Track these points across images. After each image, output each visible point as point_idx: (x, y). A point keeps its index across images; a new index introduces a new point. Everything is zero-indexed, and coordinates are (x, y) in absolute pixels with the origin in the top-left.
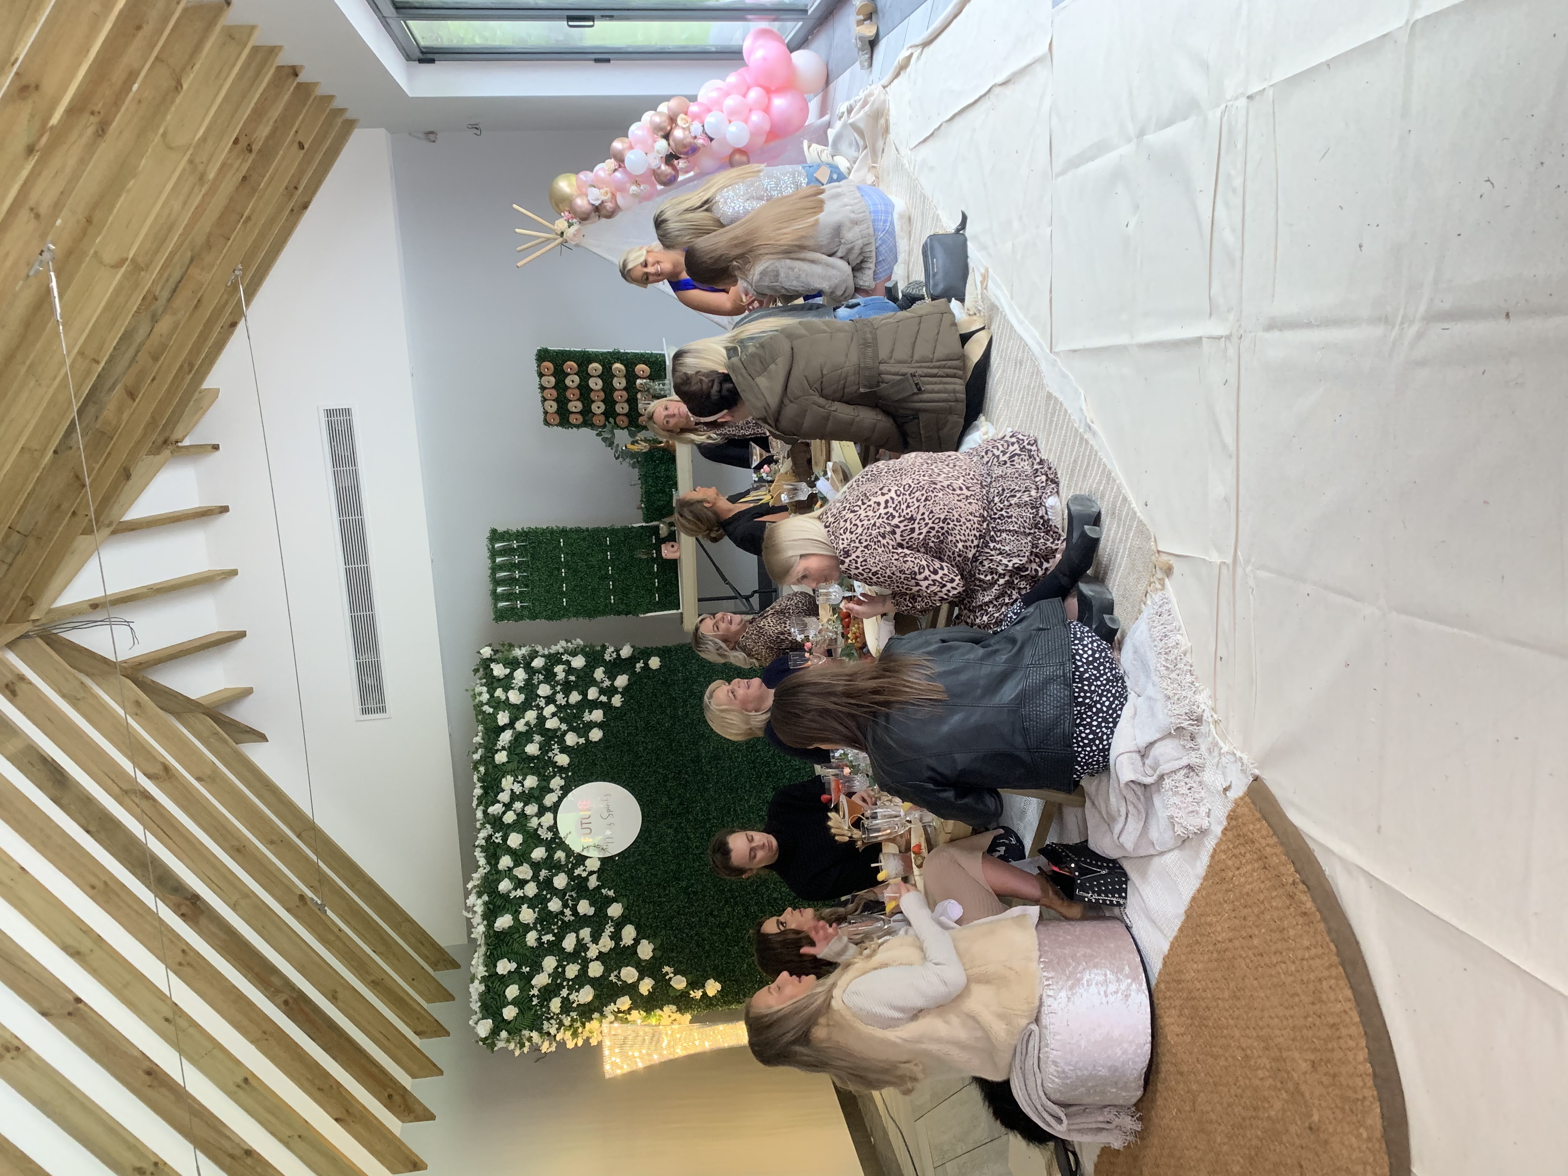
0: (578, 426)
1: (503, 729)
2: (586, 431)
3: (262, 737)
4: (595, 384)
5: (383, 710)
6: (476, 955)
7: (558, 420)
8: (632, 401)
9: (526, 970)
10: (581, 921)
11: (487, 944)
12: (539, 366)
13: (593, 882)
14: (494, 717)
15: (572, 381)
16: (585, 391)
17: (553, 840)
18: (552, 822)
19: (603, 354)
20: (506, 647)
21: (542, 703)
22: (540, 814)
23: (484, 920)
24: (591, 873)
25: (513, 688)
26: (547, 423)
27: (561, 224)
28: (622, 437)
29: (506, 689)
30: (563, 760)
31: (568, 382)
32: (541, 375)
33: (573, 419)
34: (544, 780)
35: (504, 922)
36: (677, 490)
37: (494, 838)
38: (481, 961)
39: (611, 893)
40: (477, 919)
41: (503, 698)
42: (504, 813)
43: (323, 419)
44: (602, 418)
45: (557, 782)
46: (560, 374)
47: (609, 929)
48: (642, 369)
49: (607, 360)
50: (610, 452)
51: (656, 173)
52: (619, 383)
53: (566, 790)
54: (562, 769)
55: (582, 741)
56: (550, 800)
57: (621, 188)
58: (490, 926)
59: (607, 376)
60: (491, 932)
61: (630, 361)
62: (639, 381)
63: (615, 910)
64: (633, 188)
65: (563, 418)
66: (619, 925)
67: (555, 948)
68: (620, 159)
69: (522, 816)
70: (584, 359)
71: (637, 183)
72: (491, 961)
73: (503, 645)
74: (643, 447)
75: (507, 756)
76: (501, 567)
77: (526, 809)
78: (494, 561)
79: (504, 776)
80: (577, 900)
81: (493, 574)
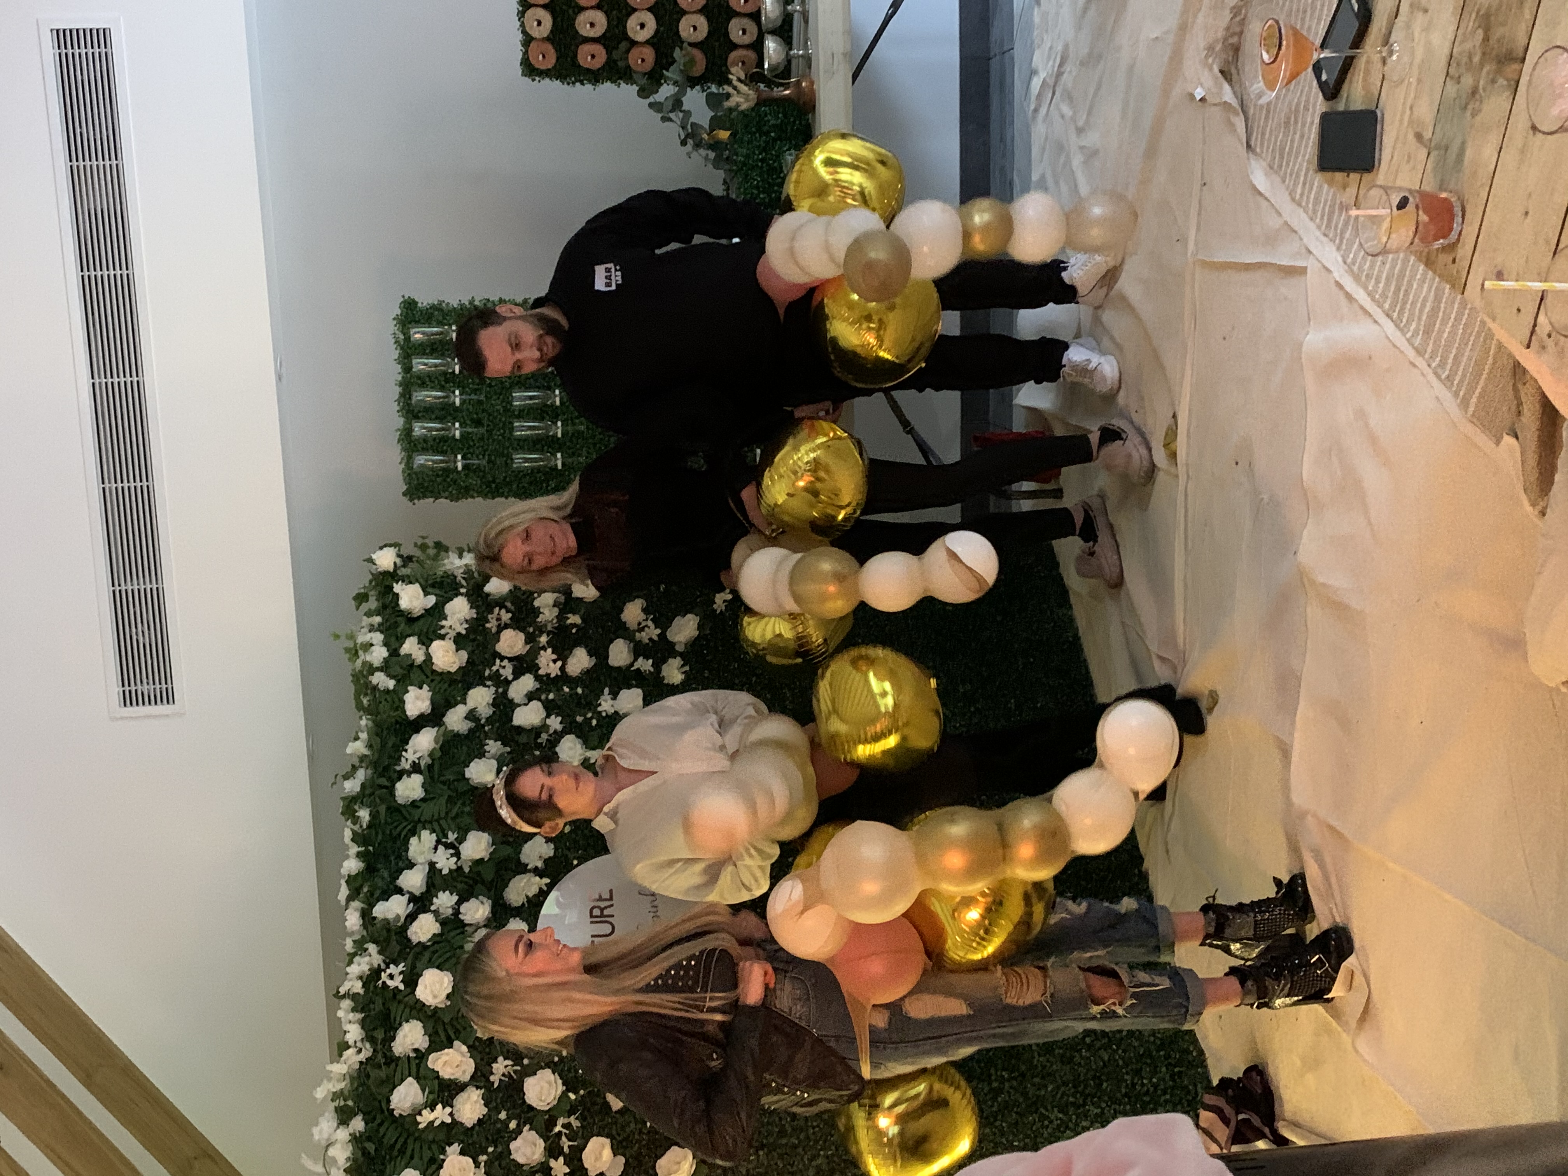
0: (596, 77)
1: (417, 725)
5: (168, 697)
7: (553, 62)
14: (396, 698)
21: (507, 672)
22: (496, 921)
25: (442, 637)
29: (426, 641)
37: (384, 977)
41: (419, 657)
42: (412, 917)
43: (50, 48)
44: (649, 54)
45: (536, 850)
53: (557, 870)
56: (520, 889)
65: (566, 57)
69: (453, 924)
73: (423, 547)
75: (423, 786)
76: (424, 381)
77: (462, 909)
78: (407, 369)
79: (413, 832)
80: (581, 1138)
81: (406, 395)
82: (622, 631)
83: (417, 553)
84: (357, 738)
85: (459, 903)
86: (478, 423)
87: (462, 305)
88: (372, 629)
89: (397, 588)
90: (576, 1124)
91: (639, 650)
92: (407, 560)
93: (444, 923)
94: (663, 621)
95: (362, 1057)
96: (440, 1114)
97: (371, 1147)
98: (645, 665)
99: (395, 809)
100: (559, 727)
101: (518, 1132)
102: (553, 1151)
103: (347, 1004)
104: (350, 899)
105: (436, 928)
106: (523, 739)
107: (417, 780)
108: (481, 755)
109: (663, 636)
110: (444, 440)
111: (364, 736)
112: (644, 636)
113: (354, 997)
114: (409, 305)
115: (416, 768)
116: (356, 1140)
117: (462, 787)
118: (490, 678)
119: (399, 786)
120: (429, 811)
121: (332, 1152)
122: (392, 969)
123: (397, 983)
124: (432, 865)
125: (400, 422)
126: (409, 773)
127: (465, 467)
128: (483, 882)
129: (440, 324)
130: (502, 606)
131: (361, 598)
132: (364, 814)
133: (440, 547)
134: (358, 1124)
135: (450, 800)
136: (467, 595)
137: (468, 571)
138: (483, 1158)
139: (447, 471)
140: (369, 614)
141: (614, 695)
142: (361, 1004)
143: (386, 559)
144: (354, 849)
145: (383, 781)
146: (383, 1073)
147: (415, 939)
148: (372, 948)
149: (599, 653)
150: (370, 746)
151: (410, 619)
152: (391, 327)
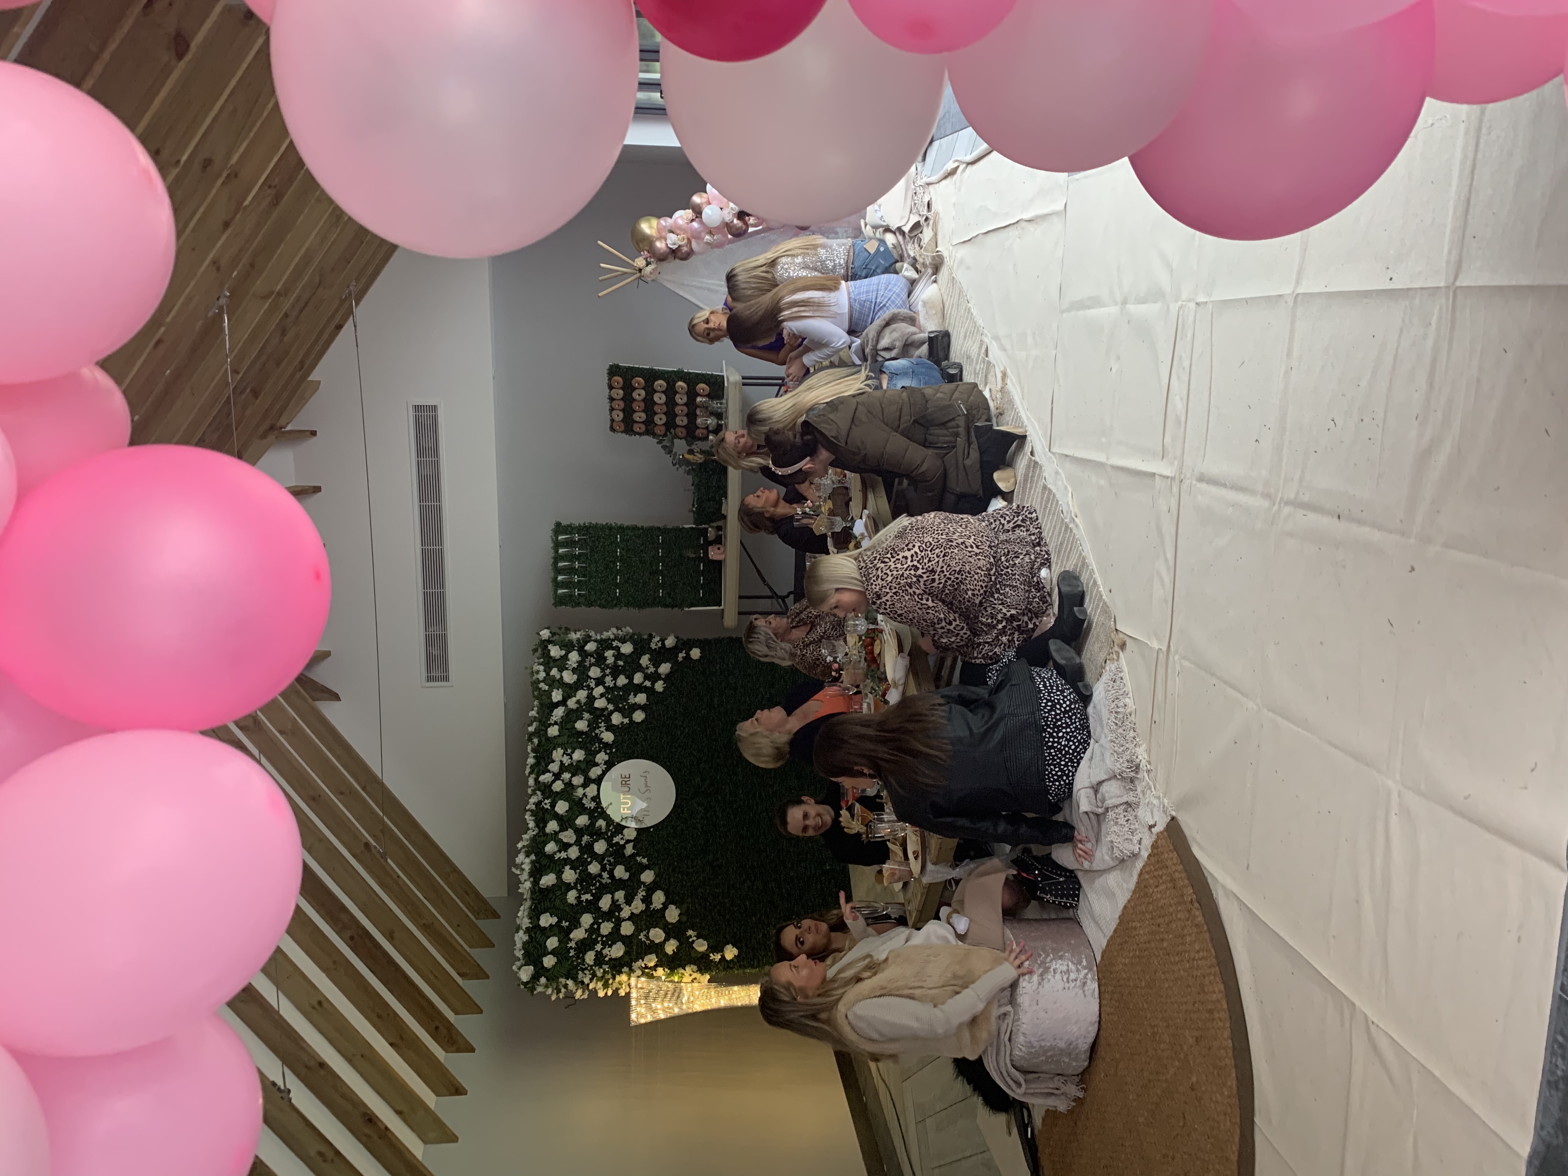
0: (640, 434)
1: (557, 705)
2: (649, 441)
3: (336, 697)
4: (659, 398)
5: (446, 679)
6: (522, 908)
7: (622, 428)
8: (692, 416)
9: (565, 924)
10: (618, 884)
11: (532, 899)
12: (610, 379)
13: (629, 850)
14: (549, 694)
15: (639, 395)
16: (649, 404)
17: (596, 808)
18: (595, 793)
19: (668, 372)
20: (563, 630)
21: (593, 685)
22: (585, 785)
23: (530, 877)
24: (628, 841)
25: (567, 669)
26: (612, 429)
27: (640, 262)
28: (680, 446)
29: (561, 670)
30: (608, 737)
31: (635, 395)
32: (611, 387)
33: (636, 427)
34: (591, 754)
35: (548, 880)
36: (726, 498)
37: (543, 804)
38: (526, 913)
39: (645, 861)
40: (525, 876)
41: (558, 677)
42: (554, 781)
43: (411, 413)
44: (663, 428)
45: (602, 757)
46: (628, 388)
47: (641, 893)
48: (702, 387)
49: (671, 378)
50: (668, 459)
51: (728, 226)
52: (682, 399)
53: (610, 765)
54: (606, 746)
55: (626, 721)
56: (595, 772)
57: (697, 236)
58: (536, 883)
59: (670, 392)
60: (537, 888)
61: (692, 380)
62: (699, 399)
63: (648, 877)
64: (708, 237)
65: (628, 427)
66: (651, 889)
67: (592, 907)
68: (698, 212)
69: (569, 785)
70: (651, 376)
71: (710, 233)
72: (535, 914)
73: (560, 628)
74: (699, 458)
75: (559, 730)
76: (562, 558)
77: (573, 779)
78: (557, 552)
79: (555, 748)
80: (614, 865)
81: (555, 563)
82: (640, 668)
83: (557, 631)
84: (533, 710)
85: (571, 777)
86: (584, 576)
87: (580, 525)
88: (539, 664)
89: (550, 647)
90: (612, 860)
91: (647, 677)
92: (553, 634)
93: (565, 784)
94: (657, 665)
95: (534, 833)
96: (563, 855)
97: (537, 865)
98: (648, 684)
99: (548, 739)
100: (612, 708)
101: (591, 862)
102: (603, 869)
103: (528, 813)
104: (530, 773)
105: (563, 786)
106: (598, 713)
107: (556, 727)
108: (582, 719)
109: (656, 671)
110: (570, 582)
111: (536, 709)
112: (649, 671)
113: (532, 811)
114: (558, 524)
115: (556, 723)
116: (532, 862)
117: (574, 732)
118: (585, 686)
119: (549, 729)
120: (560, 740)
121: (523, 866)
122: (546, 801)
123: (548, 807)
124: (561, 761)
125: (552, 575)
126: (553, 725)
127: (578, 594)
128: (581, 769)
129: (571, 533)
130: (592, 656)
131: (535, 650)
132: (536, 741)
133: (568, 630)
134: (533, 857)
135: (569, 736)
136: (578, 650)
137: (578, 640)
138: (578, 871)
139: (571, 596)
140: (539, 658)
141: (635, 695)
142: (534, 813)
143: (545, 634)
144: (532, 755)
145: (543, 728)
146: (543, 839)
147: (555, 790)
148: (539, 793)
149: (630, 678)
150: (538, 713)
151: (555, 660)
152: (551, 533)
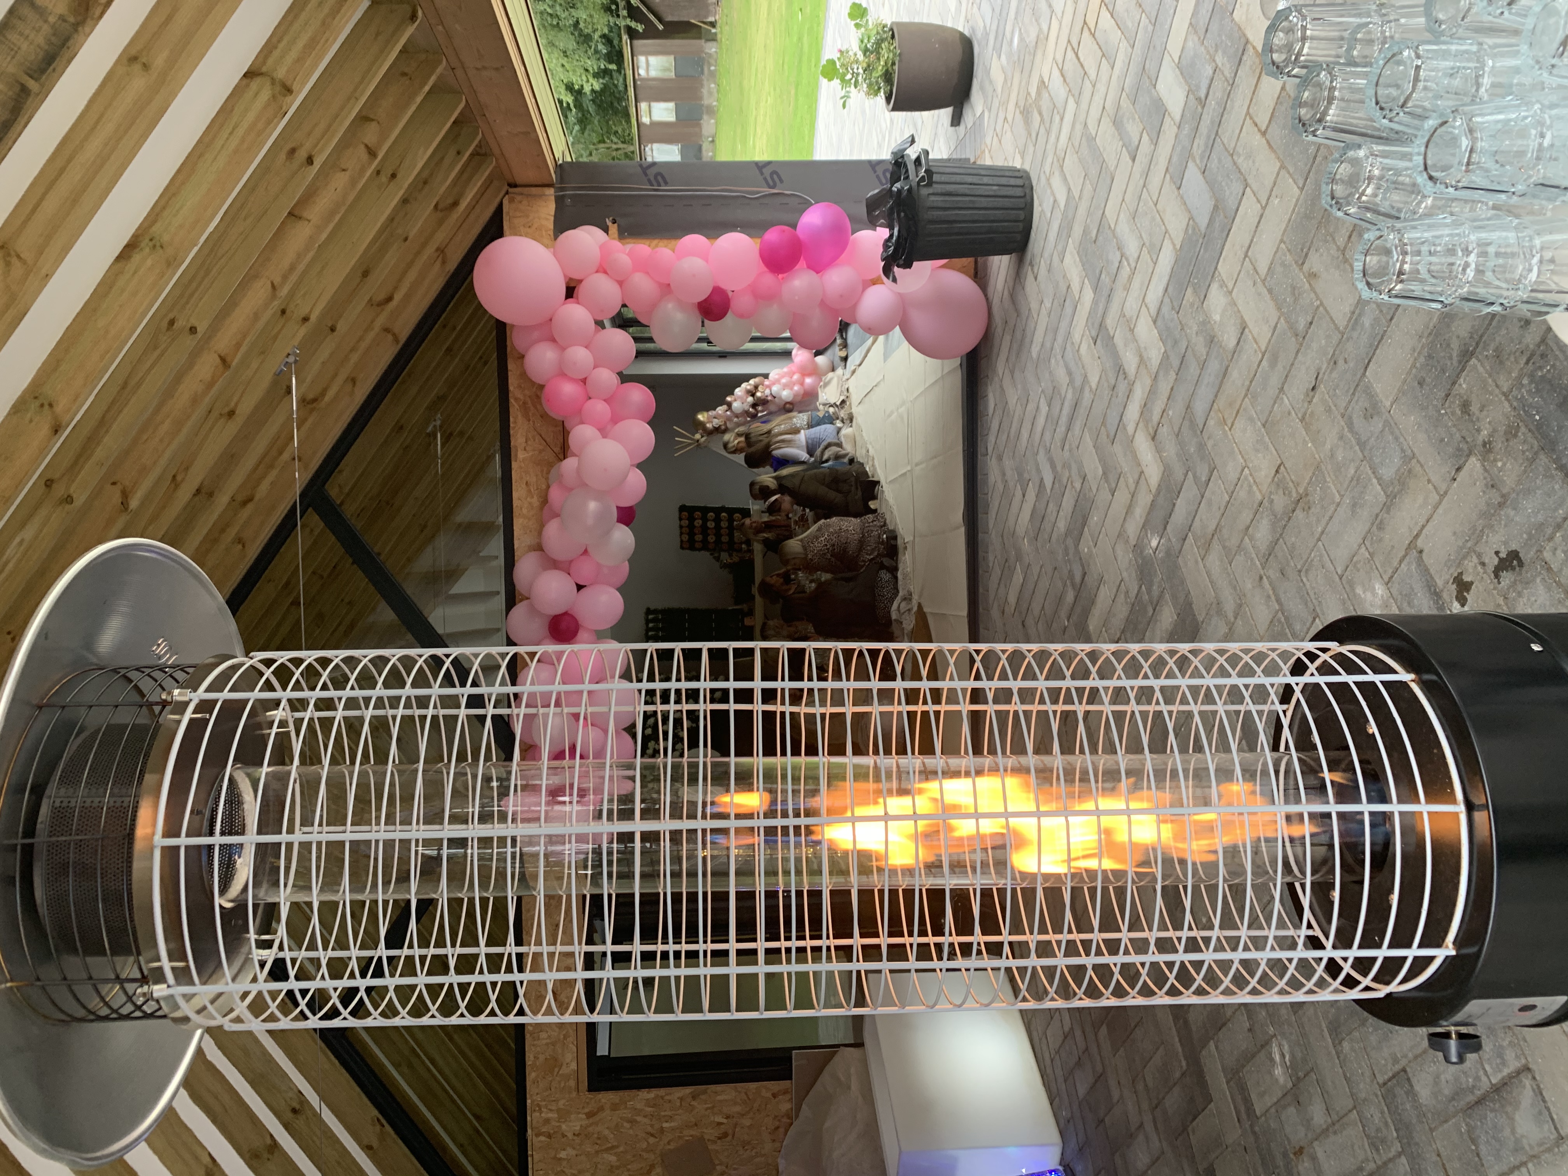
0: (699, 550)
2: (705, 554)
4: (711, 524)
7: (688, 547)
8: (731, 535)
12: (680, 514)
15: (698, 523)
16: (704, 529)
26: (682, 548)
27: (697, 436)
28: (724, 556)
31: (695, 524)
32: (681, 519)
33: (697, 545)
44: (714, 545)
46: (691, 519)
48: (736, 516)
49: (718, 511)
50: (717, 564)
51: (747, 411)
52: (724, 524)
57: (729, 419)
59: (717, 520)
61: (731, 512)
64: (736, 420)
65: (692, 548)
68: (729, 405)
70: (705, 510)
71: (737, 417)
74: (736, 560)
